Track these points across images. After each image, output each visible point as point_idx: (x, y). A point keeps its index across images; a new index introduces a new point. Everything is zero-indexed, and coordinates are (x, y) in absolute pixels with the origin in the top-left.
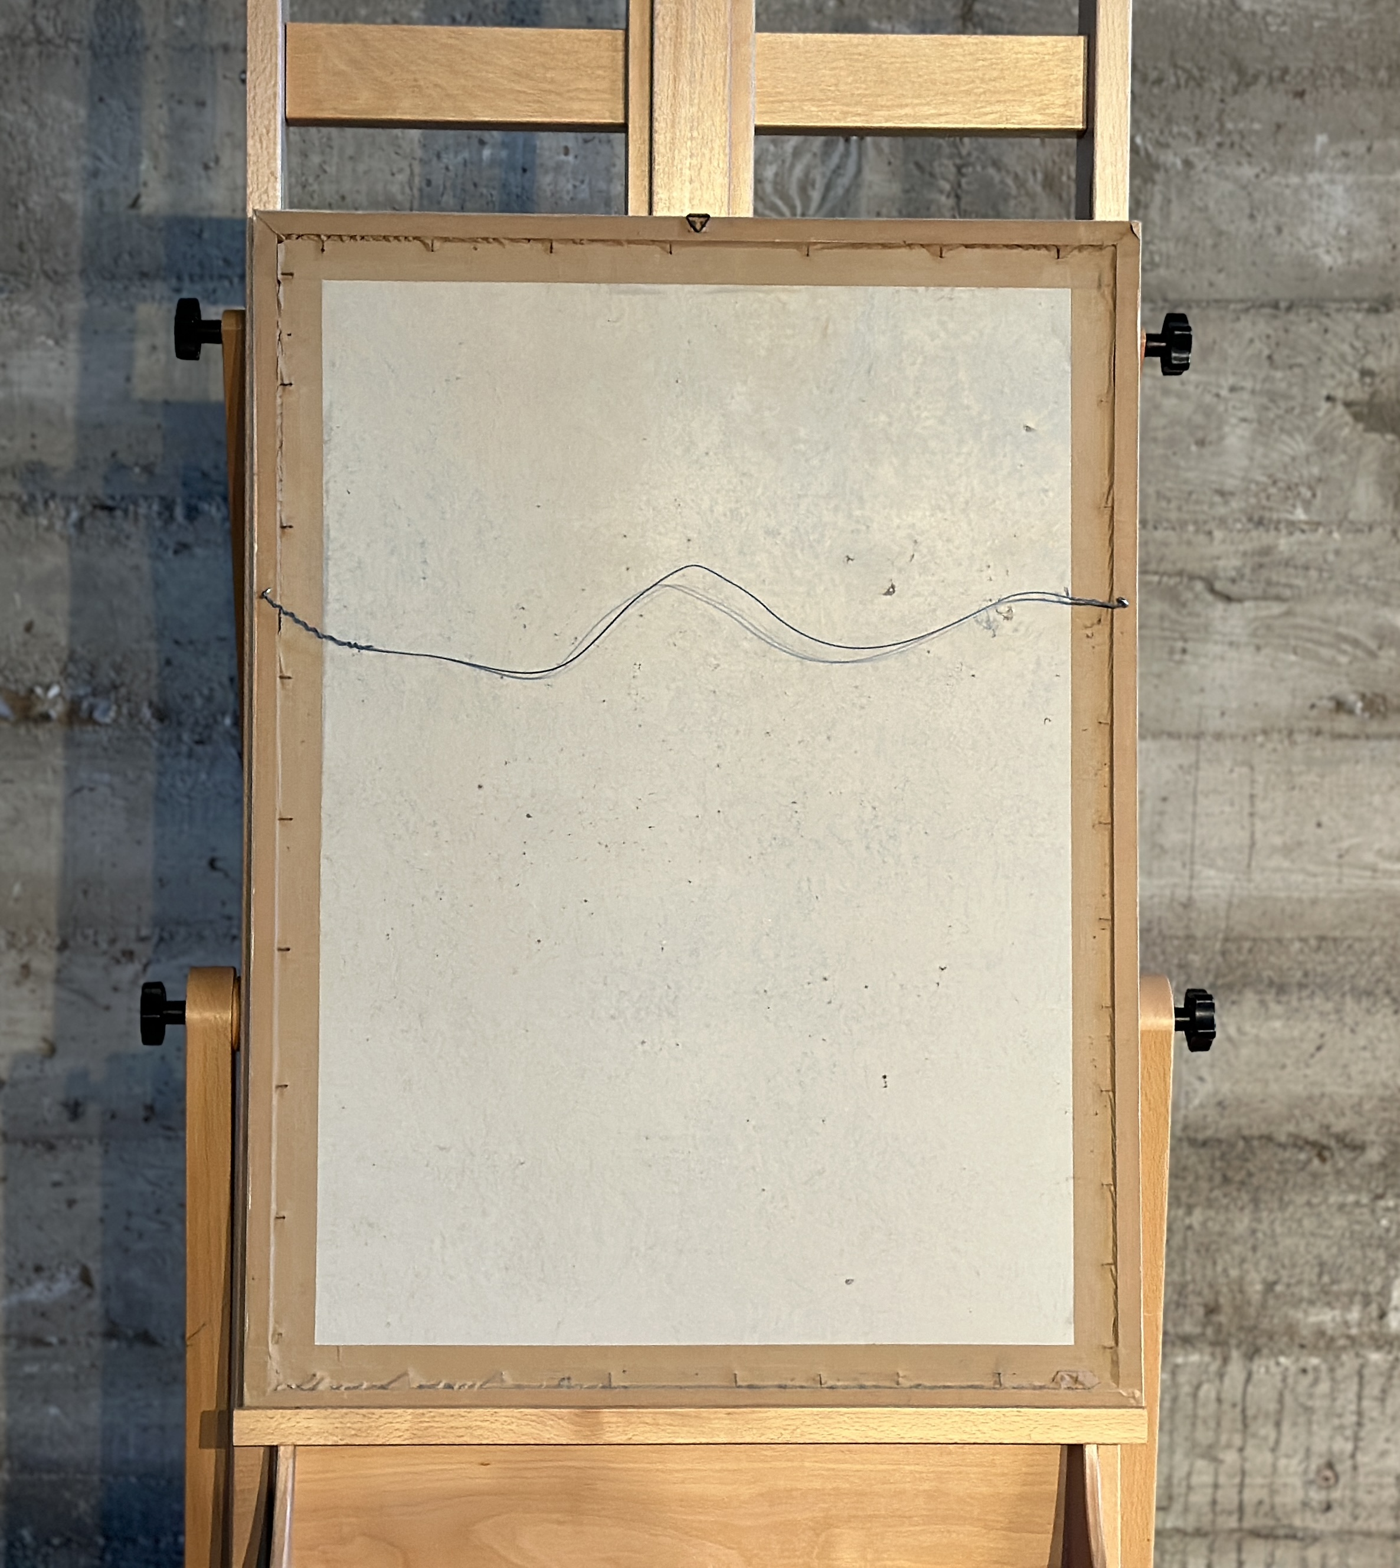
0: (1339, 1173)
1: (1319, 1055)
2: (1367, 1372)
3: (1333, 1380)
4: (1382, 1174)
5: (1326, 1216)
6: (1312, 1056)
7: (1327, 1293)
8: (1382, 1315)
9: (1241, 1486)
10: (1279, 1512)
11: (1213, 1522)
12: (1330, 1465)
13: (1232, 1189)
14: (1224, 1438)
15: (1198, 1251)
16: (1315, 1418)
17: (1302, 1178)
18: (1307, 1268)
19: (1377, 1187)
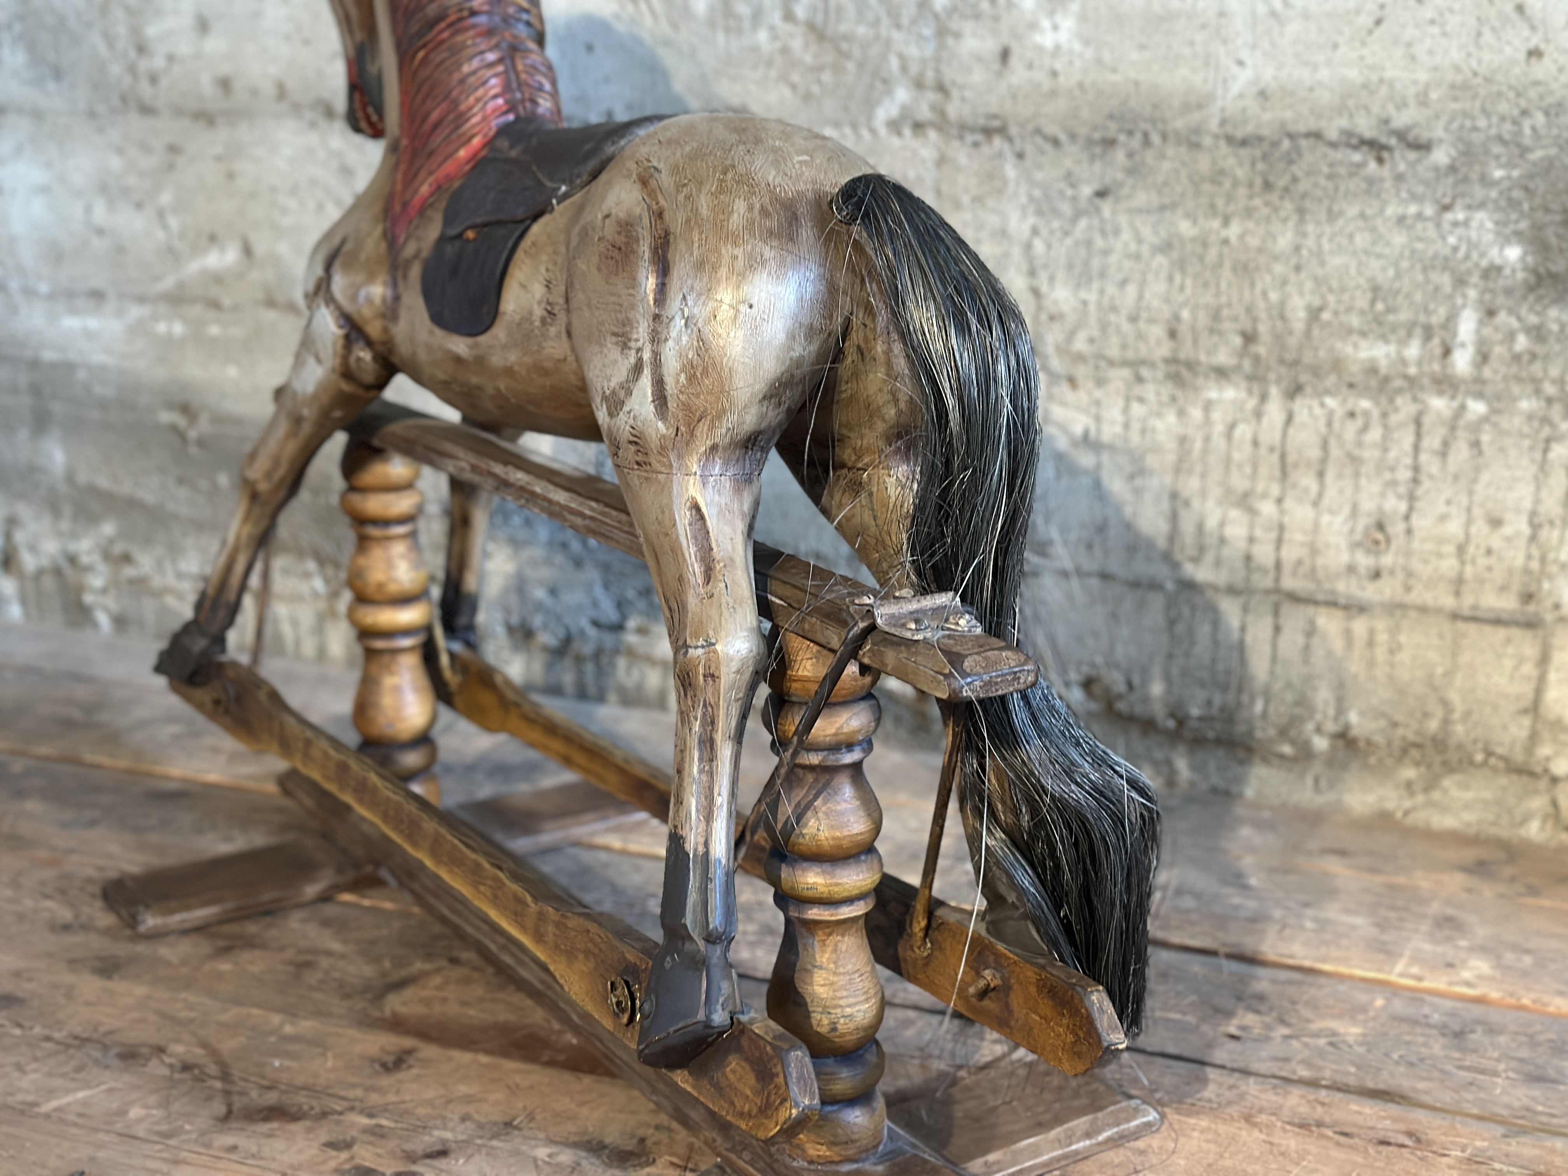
0: (1399, 178)
1: (1379, 32)
2: (1427, 420)
3: (1386, 427)
4: (1450, 180)
5: (1383, 230)
6: (1370, 32)
7: (1380, 323)
8: (1447, 352)
9: (1279, 542)
10: (1321, 575)
11: (1247, 579)
12: (1380, 526)
13: (1274, 197)
14: (1261, 486)
15: (1234, 269)
16: (1364, 470)
17: (1354, 184)
18: (1358, 293)
19: (1444, 195)
